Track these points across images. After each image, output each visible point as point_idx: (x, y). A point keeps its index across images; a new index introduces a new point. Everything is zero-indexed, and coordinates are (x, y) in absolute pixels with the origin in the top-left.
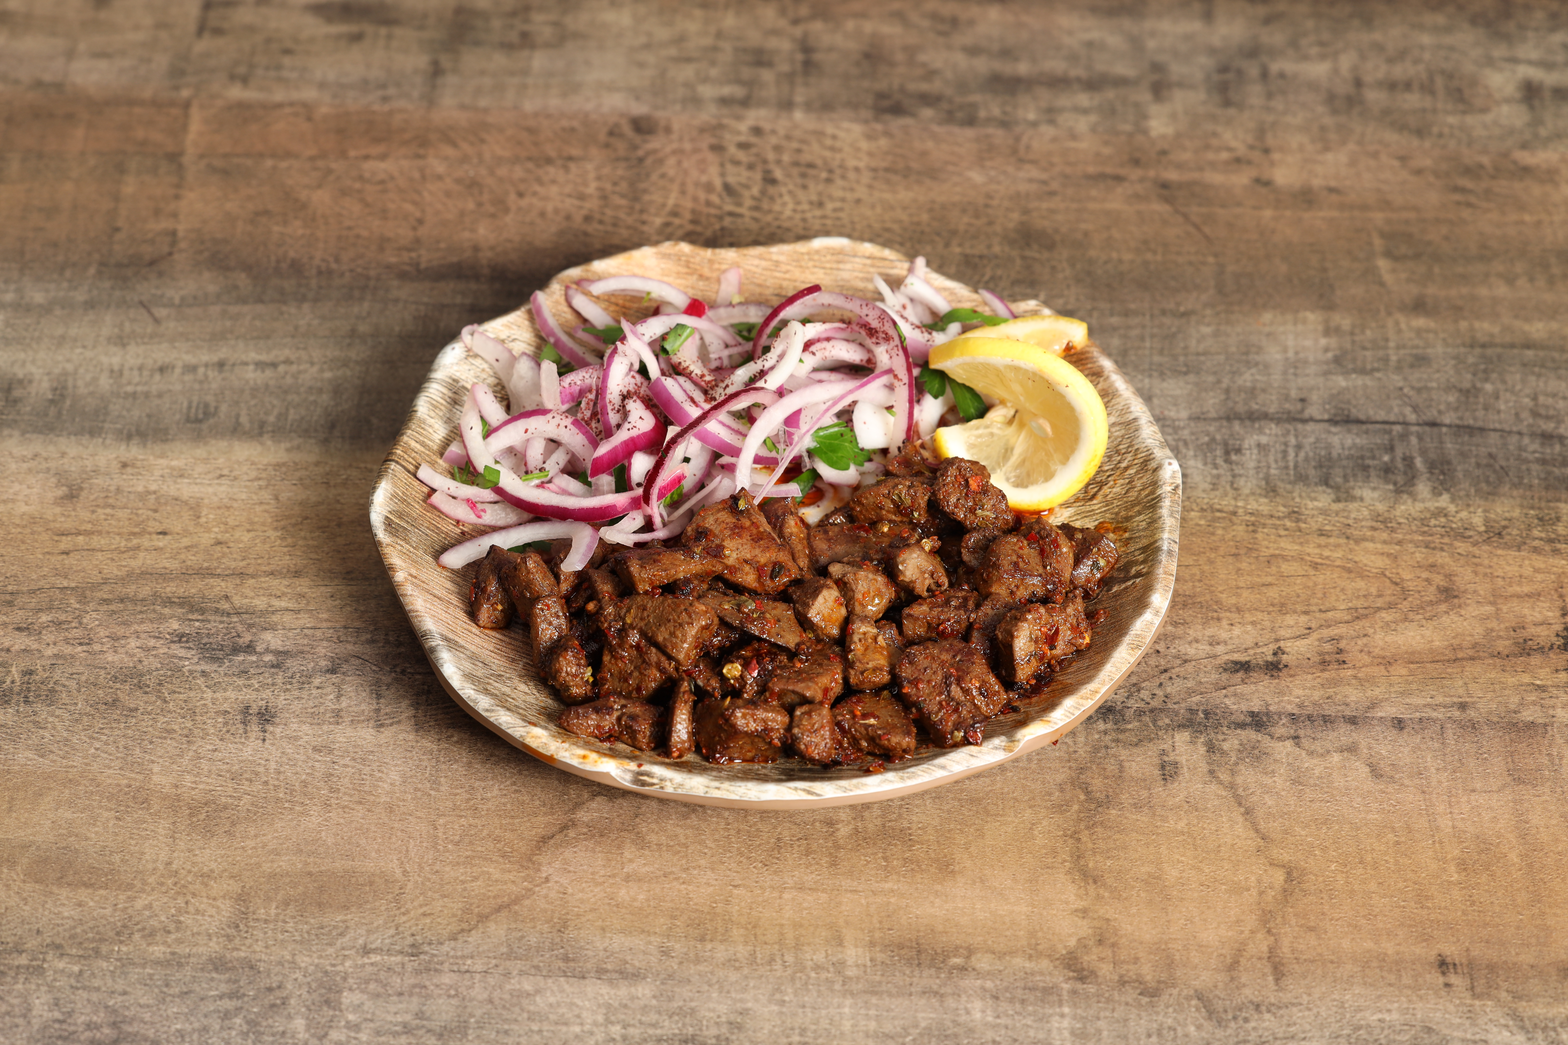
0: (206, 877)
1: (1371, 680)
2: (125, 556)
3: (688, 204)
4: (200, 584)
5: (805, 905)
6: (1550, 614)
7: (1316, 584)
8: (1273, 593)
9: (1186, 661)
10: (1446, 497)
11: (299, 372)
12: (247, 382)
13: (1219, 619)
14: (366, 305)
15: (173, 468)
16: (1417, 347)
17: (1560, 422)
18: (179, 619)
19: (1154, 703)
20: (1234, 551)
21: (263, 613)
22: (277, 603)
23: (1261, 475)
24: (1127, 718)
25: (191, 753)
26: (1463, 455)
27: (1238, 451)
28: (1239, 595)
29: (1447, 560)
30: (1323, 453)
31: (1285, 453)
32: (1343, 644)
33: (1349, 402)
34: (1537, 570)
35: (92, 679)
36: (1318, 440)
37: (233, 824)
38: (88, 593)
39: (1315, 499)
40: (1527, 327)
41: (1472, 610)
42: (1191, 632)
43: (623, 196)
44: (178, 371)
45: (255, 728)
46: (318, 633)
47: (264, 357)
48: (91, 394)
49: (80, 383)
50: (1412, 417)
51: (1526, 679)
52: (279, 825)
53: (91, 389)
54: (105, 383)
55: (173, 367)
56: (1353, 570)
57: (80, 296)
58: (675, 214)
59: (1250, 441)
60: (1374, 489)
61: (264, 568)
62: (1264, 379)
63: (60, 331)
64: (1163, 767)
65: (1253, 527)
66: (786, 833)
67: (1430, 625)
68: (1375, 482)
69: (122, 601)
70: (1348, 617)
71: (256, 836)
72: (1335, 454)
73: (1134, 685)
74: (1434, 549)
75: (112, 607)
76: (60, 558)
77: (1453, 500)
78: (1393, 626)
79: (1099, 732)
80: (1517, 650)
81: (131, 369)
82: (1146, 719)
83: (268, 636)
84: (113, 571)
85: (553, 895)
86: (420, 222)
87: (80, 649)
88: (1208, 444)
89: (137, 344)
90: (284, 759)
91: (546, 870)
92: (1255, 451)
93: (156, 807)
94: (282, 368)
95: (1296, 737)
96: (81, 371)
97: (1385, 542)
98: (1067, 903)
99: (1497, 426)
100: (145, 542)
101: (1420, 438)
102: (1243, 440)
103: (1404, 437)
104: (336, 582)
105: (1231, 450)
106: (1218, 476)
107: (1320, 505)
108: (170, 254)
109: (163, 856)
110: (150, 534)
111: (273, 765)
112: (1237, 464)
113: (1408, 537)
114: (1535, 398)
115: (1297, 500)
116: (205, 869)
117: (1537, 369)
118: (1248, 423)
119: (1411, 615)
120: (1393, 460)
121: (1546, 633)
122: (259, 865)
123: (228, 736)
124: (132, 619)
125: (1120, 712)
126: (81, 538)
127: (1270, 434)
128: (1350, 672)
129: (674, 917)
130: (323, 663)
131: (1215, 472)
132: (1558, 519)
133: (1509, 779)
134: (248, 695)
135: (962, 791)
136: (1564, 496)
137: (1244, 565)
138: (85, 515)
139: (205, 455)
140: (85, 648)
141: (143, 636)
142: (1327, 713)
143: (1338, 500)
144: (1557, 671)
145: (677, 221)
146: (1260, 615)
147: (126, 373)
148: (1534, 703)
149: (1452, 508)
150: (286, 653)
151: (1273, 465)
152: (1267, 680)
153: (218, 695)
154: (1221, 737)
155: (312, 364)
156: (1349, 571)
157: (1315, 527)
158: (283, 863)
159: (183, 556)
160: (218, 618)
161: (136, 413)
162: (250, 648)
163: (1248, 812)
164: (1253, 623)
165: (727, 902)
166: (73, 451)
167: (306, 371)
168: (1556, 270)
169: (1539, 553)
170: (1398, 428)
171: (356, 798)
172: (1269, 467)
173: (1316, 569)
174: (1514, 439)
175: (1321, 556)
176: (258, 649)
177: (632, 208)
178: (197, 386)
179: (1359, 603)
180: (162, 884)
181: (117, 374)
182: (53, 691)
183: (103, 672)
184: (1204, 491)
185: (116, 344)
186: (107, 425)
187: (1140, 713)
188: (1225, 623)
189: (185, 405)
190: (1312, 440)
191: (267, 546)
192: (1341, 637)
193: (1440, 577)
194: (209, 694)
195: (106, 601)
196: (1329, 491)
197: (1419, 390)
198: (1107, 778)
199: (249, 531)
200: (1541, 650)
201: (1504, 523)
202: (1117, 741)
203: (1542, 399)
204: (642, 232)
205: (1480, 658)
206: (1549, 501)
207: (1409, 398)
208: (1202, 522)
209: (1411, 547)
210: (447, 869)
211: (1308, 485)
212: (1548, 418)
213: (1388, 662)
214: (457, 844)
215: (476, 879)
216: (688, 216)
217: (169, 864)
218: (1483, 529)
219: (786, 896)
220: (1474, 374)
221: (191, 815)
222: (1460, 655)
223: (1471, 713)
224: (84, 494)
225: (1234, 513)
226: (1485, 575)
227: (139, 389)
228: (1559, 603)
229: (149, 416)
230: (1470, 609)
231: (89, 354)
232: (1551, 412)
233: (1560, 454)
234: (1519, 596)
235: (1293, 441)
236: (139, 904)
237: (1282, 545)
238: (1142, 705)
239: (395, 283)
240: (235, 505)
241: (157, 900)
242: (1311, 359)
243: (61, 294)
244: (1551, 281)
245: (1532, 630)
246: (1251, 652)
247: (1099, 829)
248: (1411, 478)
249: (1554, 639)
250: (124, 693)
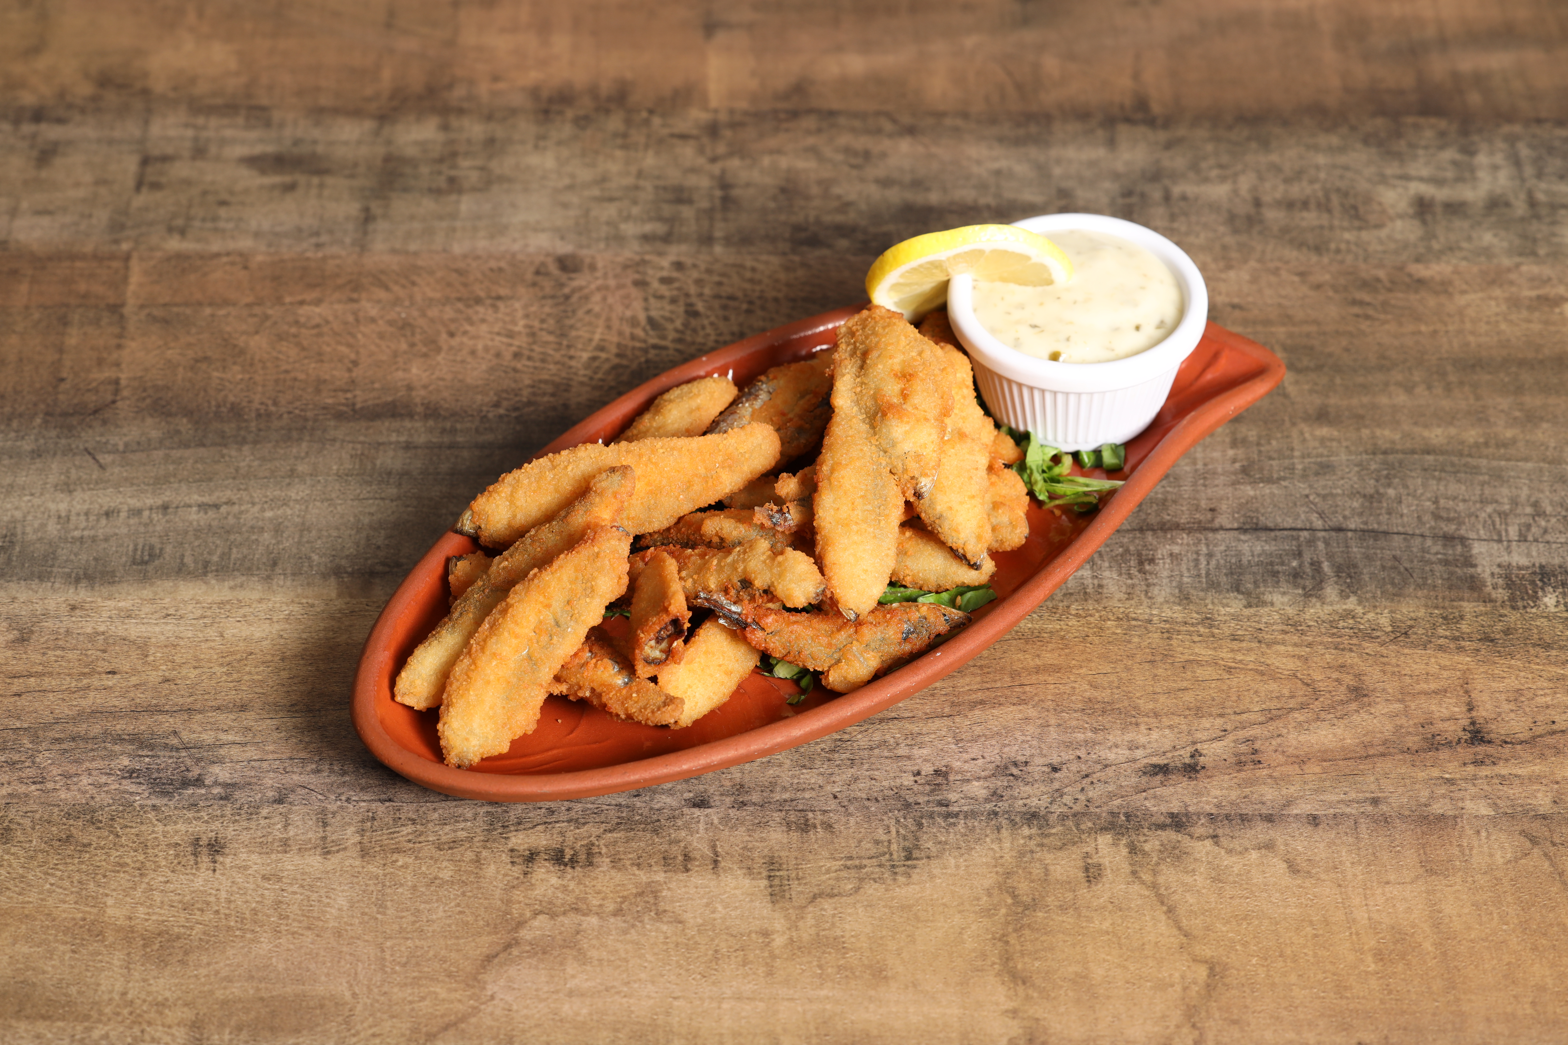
0: (161, 1005)
1: (1286, 779)
2: (76, 695)
3: (615, 339)
4: (149, 721)
5: (744, 1014)
6: (1457, 709)
7: (1230, 688)
8: (1188, 697)
9: (1106, 766)
10: (1353, 599)
11: (241, 512)
12: (191, 523)
13: (1137, 724)
14: (304, 445)
15: (120, 610)
16: (1321, 455)
17: (1460, 523)
18: (130, 755)
19: (1077, 808)
20: (1150, 658)
21: (211, 747)
22: (224, 737)
23: (1174, 584)
24: (1051, 822)
25: (144, 886)
26: (1369, 558)
27: (1152, 561)
28: (1156, 701)
29: (1356, 660)
30: (1233, 560)
31: (1197, 561)
32: (1257, 746)
33: (1257, 511)
34: (1443, 668)
35: (46, 817)
36: (1228, 548)
37: (186, 953)
38: (40, 733)
39: (1227, 605)
40: (1426, 433)
41: (1381, 708)
42: (1110, 737)
43: (550, 333)
44: (123, 515)
45: (205, 859)
46: (265, 765)
47: (206, 499)
48: (40, 539)
49: (29, 529)
50: (1318, 524)
51: (1435, 773)
52: (230, 952)
53: (39, 534)
54: (53, 529)
55: (119, 512)
56: (1266, 673)
57: (27, 445)
58: (602, 349)
59: (1163, 551)
60: (1284, 593)
61: (211, 704)
62: (1175, 490)
63: (8, 480)
64: (1087, 870)
65: (1168, 634)
66: (723, 945)
67: (1341, 723)
68: (1284, 586)
69: (73, 739)
70: (1261, 719)
71: (209, 964)
72: (1245, 561)
73: (1057, 790)
74: (1343, 650)
75: (64, 746)
76: (13, 699)
77: (1360, 602)
78: (1306, 726)
79: (1024, 838)
80: (1425, 745)
81: (78, 514)
82: (1070, 823)
83: (216, 769)
84: (65, 711)
85: (498, 1012)
86: (355, 363)
87: (33, 787)
88: (1122, 555)
89: (83, 490)
90: (235, 889)
91: (490, 989)
92: (1168, 561)
93: (111, 939)
94: (224, 509)
95: (1215, 837)
96: (30, 518)
97: (1295, 645)
98: (997, 1004)
99: (1401, 529)
100: (95, 682)
101: (1327, 543)
102: (1156, 550)
103: (1311, 542)
104: (281, 714)
105: (1145, 561)
106: (1133, 586)
107: (1232, 611)
108: (114, 402)
109: (119, 986)
110: (99, 673)
111: (223, 895)
112: (1151, 573)
113: (1318, 639)
114: (1436, 502)
115: (1210, 606)
116: (160, 998)
117: (1437, 474)
118: (1160, 533)
119: (1323, 715)
120: (1301, 565)
121: (1453, 728)
122: (211, 992)
123: (179, 867)
124: (84, 756)
125: (1044, 817)
126: (32, 679)
127: (1182, 543)
128: (1265, 772)
129: (616, 1030)
130: (270, 794)
131: (1129, 581)
132: (1462, 617)
133: (1421, 871)
134: (197, 828)
135: (893, 898)
136: (1466, 595)
137: (1160, 671)
138: (36, 657)
139: (151, 596)
140: (38, 786)
141: (94, 773)
142: (1244, 812)
143: (1249, 605)
144: (1465, 764)
145: (603, 355)
146: (1177, 720)
147: (73, 518)
148: (1444, 796)
149: (1359, 610)
150: (234, 785)
151: (1186, 574)
152: (1185, 782)
153: (169, 828)
154: (1142, 839)
155: (253, 504)
156: (1262, 674)
157: (1228, 632)
158: (235, 990)
159: (132, 695)
160: (167, 754)
161: (83, 557)
162: (198, 782)
163: (1170, 911)
164: (1170, 727)
165: (668, 1014)
166: (23, 596)
167: (247, 511)
168: (1453, 378)
169: (1445, 651)
170: (1305, 534)
171: (305, 924)
172: (1182, 576)
173: (1230, 673)
174: (1418, 541)
175: (1234, 660)
176: (207, 782)
177: (560, 344)
178: (142, 529)
179: (1272, 705)
180: (118, 1014)
181: (64, 520)
182: (8, 829)
183: (56, 809)
184: (1119, 600)
185: (62, 491)
186: (55, 570)
187: (1063, 817)
188: (1143, 727)
189: (131, 547)
190: (1223, 548)
191: (213, 682)
192: (1256, 738)
193: (1350, 677)
194: (160, 828)
195: (58, 740)
196: (1240, 597)
197: (1324, 497)
198: (1033, 882)
199: (195, 668)
200: (1449, 744)
201: (1409, 623)
202: (1042, 845)
203: (1442, 502)
204: (570, 367)
205: (1390, 754)
206: (1452, 601)
207: (1315, 504)
208: (1119, 631)
209: (1321, 649)
210: (396, 990)
211: (1220, 592)
212: (1449, 520)
213: (1301, 761)
214: (404, 965)
215: (423, 999)
216: (614, 350)
217: (124, 994)
218: (1390, 629)
219: (725, 1006)
220: (1377, 481)
221: (145, 946)
222: (1371, 752)
223: (1384, 808)
224: (34, 637)
225: (1150, 621)
226: (1393, 673)
227: (86, 533)
228: (1465, 699)
229: (96, 559)
230: (1380, 707)
231: (36, 501)
232: (1452, 515)
233: (1462, 555)
234: (1426, 693)
235: (1204, 549)
236: (96, 1034)
237: (1197, 650)
238: (1065, 810)
239: (332, 423)
240: (182, 643)
241: (114, 1029)
242: (1220, 470)
243: (9, 443)
244: (1448, 388)
245: (1440, 726)
246: (1169, 755)
247: (1027, 932)
248: (1319, 582)
249: (1461, 734)
250: (77, 828)
